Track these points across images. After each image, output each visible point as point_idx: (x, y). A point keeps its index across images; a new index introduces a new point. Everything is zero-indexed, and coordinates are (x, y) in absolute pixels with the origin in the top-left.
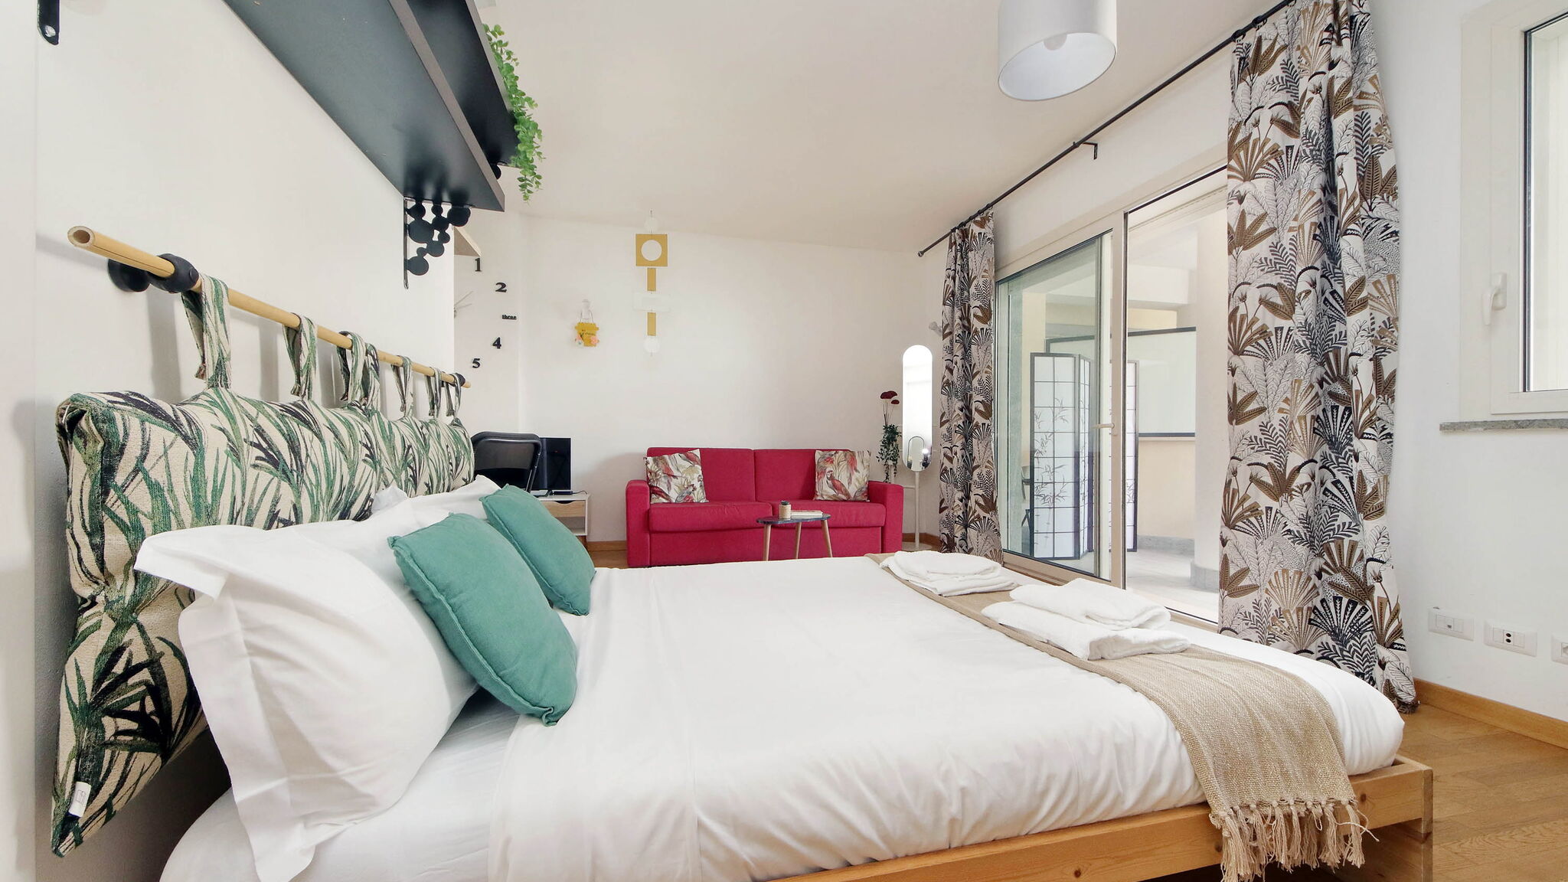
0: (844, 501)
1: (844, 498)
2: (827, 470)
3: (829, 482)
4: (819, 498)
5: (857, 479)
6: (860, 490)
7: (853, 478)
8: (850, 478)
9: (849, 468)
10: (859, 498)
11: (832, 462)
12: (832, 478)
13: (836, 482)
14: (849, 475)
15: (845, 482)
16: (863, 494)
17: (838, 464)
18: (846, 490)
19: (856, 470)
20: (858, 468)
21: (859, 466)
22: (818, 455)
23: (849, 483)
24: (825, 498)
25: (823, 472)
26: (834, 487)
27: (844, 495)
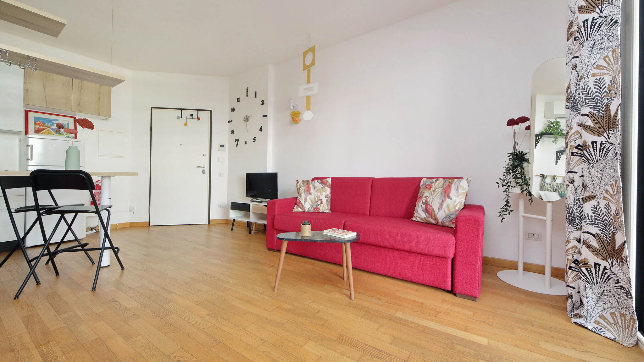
0: (434, 224)
1: (433, 221)
2: (424, 196)
3: (424, 206)
4: (414, 219)
5: (448, 206)
6: (448, 216)
7: (445, 204)
8: (442, 204)
9: (443, 195)
10: (447, 224)
11: (430, 189)
12: (426, 203)
13: (429, 207)
14: (441, 201)
15: (436, 208)
16: (451, 221)
17: (434, 191)
18: (435, 215)
19: (449, 197)
20: (451, 195)
21: (453, 193)
22: (422, 183)
23: (440, 209)
24: (419, 219)
25: (421, 197)
26: (427, 211)
27: (433, 219)
